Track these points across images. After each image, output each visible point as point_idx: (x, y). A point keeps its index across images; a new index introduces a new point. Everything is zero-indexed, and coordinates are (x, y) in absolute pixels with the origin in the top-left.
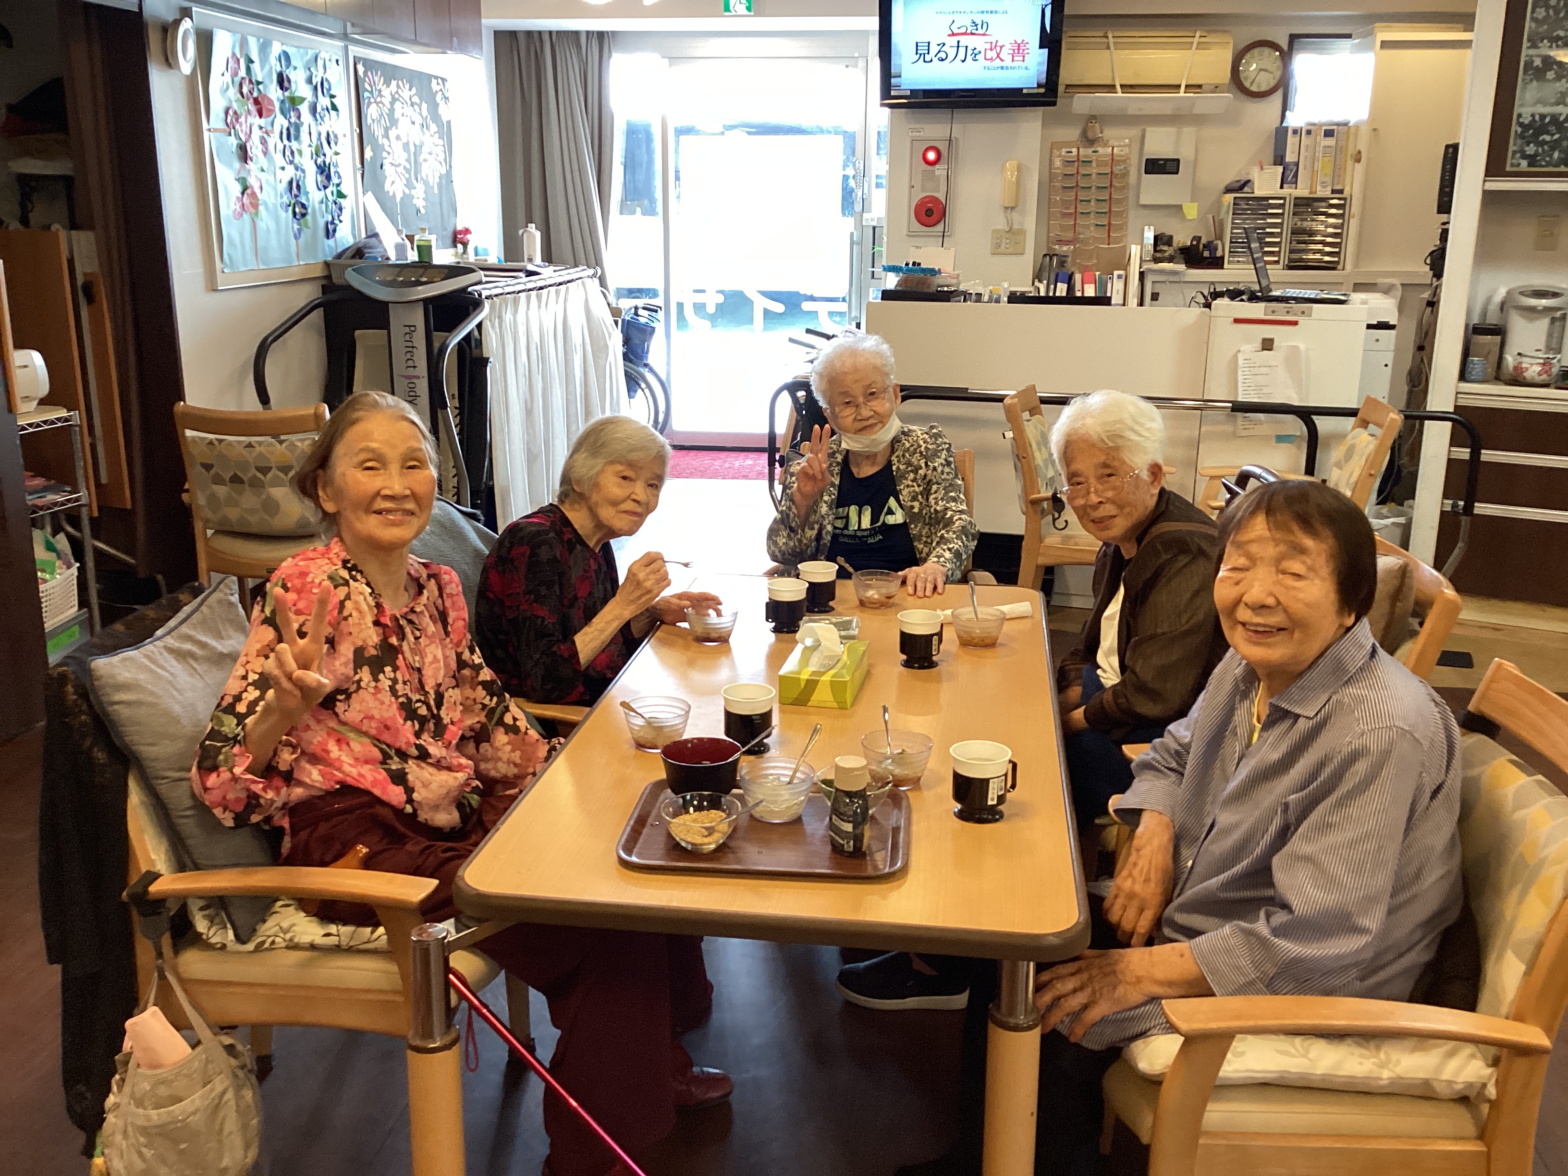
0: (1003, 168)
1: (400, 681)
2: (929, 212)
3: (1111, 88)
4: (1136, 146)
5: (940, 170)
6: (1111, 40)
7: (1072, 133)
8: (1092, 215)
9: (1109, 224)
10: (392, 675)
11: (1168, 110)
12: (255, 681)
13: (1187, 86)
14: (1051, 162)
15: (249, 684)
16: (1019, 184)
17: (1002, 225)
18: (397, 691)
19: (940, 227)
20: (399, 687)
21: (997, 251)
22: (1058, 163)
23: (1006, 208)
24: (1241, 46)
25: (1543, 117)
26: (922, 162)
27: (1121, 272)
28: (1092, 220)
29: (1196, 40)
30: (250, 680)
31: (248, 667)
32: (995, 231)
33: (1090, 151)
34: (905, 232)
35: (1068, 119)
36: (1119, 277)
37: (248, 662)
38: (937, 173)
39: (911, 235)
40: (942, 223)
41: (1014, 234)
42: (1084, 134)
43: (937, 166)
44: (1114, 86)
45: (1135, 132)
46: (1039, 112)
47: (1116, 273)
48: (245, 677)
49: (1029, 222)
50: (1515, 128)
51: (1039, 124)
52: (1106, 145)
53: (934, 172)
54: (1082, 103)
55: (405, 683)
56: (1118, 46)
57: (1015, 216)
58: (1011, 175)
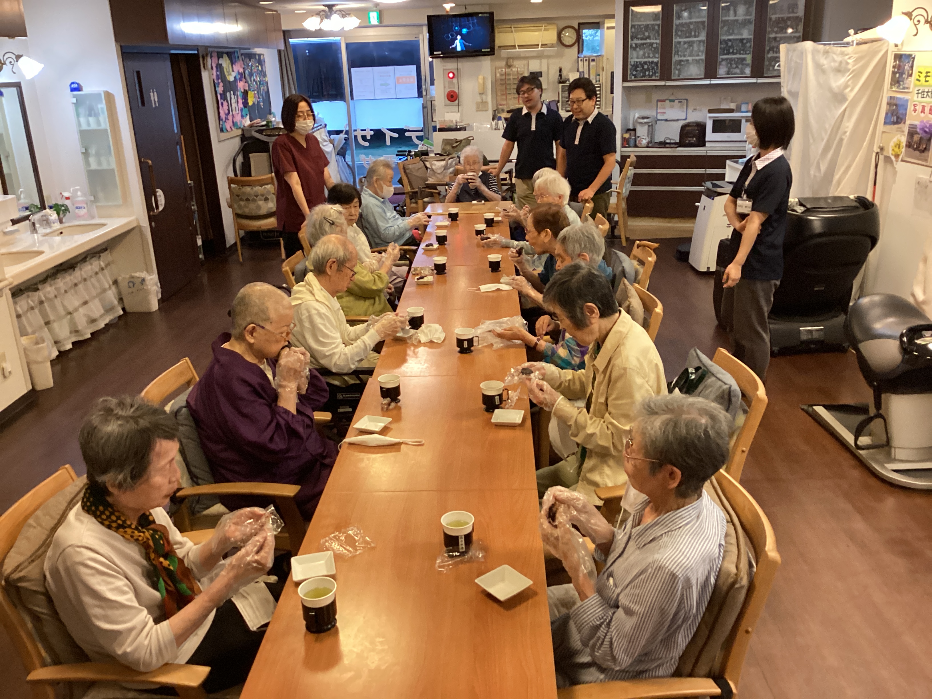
0: (478, 79)
2: (452, 96)
3: (514, 47)
4: (526, 67)
5: (455, 81)
6: (513, 29)
7: (503, 63)
11: (534, 54)
13: (542, 45)
14: (495, 75)
16: (484, 84)
17: (479, 100)
19: (456, 102)
21: (478, 110)
22: (498, 75)
23: (480, 94)
24: (561, 28)
25: (637, 62)
26: (448, 77)
28: (512, 96)
29: (543, 28)
32: (477, 103)
33: (509, 70)
34: (444, 104)
35: (500, 58)
39: (446, 105)
40: (457, 100)
41: (484, 103)
42: (507, 64)
43: (454, 79)
44: (515, 46)
45: (525, 62)
46: (489, 57)
49: (489, 98)
50: (629, 67)
51: (489, 62)
52: (515, 67)
53: (452, 81)
54: (504, 53)
56: (516, 31)
57: (484, 96)
58: (481, 81)
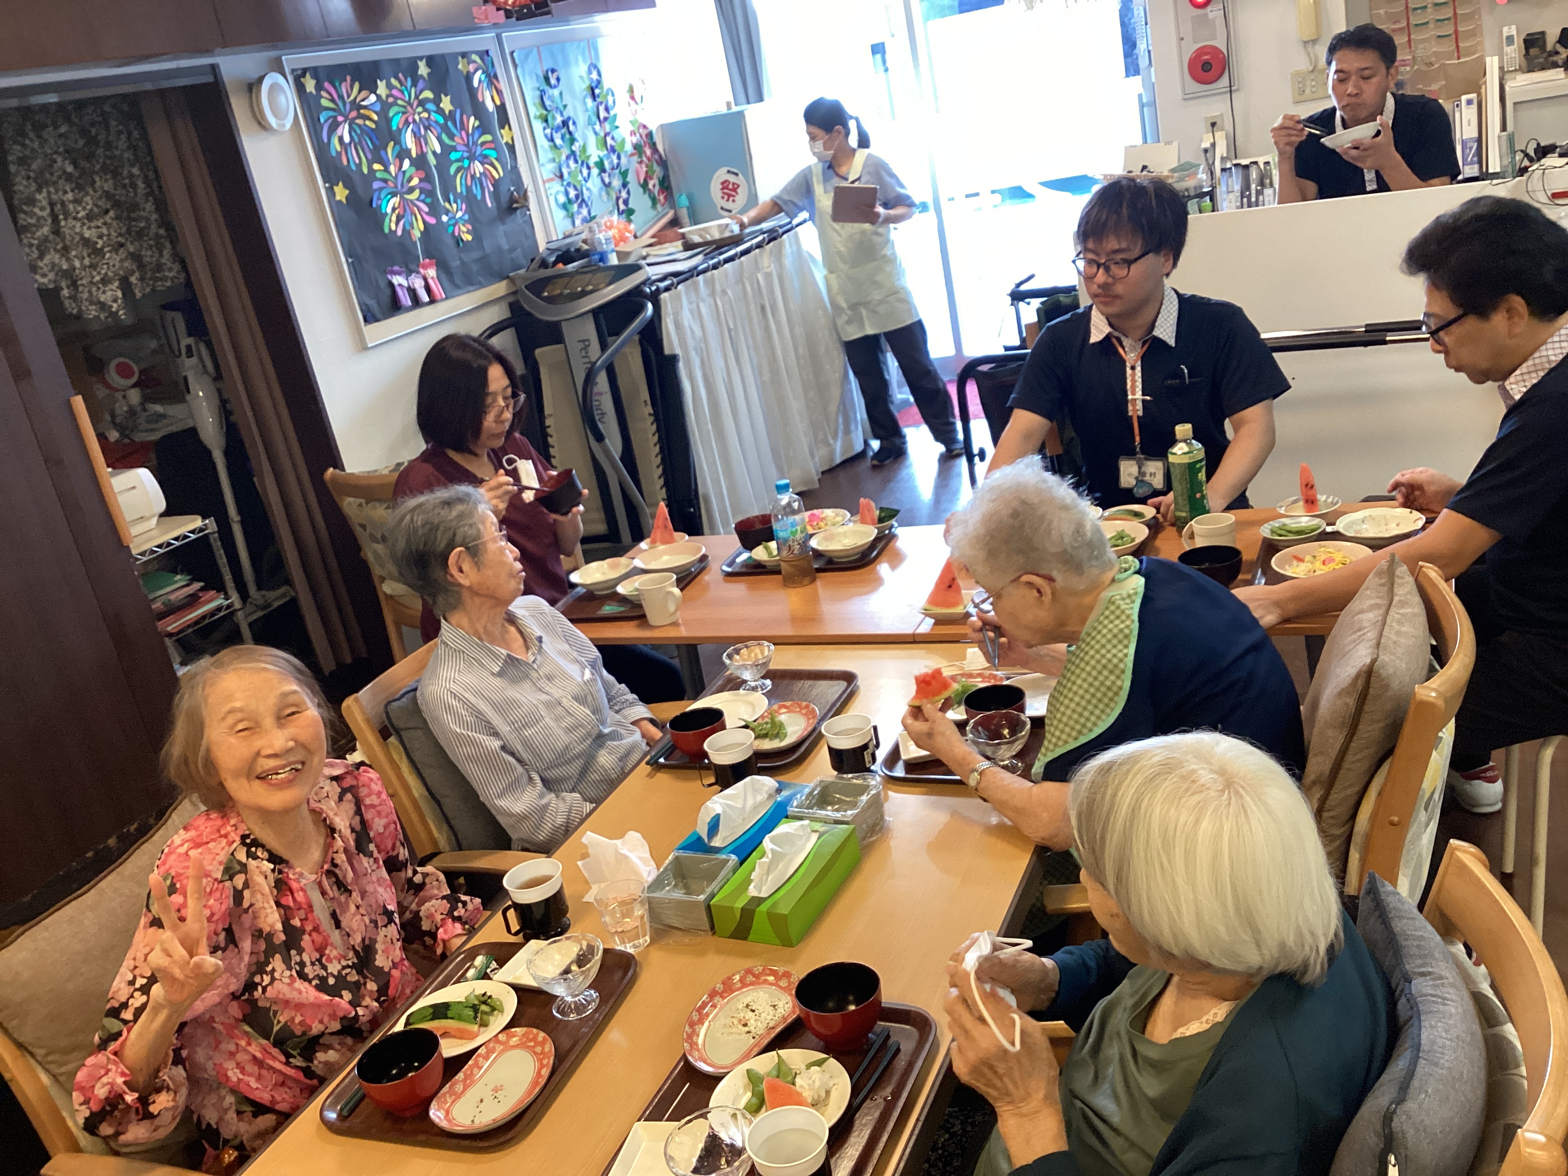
1: (308, 963)
2: (1206, 67)
5: (1214, 12)
8: (1431, 26)
9: (1456, 32)
10: (298, 959)
12: (142, 986)
15: (136, 990)
16: (1318, 8)
17: (1306, 63)
18: (307, 975)
19: (1224, 81)
20: (308, 970)
23: (1306, 43)
26: (1191, 7)
27: (1473, 96)
28: (1432, 32)
30: (137, 986)
31: (137, 972)
32: (1296, 75)
34: (1180, 95)
36: (1469, 102)
37: (136, 967)
38: (1211, 16)
39: (1188, 97)
40: (1226, 74)
43: (1209, 8)
47: (1464, 98)
48: (132, 983)
53: (1207, 15)
55: (313, 964)
